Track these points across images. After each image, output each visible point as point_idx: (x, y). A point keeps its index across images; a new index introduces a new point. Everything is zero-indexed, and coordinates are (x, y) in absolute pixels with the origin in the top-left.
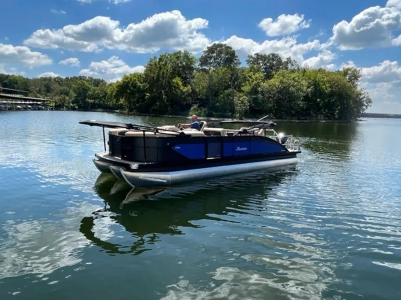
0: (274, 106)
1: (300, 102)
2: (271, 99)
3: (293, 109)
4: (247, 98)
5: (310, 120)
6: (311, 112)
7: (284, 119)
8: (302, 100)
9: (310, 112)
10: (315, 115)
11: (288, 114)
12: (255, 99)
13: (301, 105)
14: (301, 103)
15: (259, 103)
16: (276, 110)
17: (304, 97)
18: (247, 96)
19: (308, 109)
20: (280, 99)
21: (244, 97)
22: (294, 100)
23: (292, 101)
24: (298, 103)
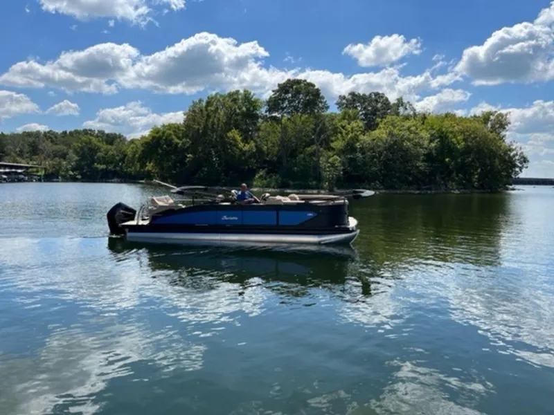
0: (380, 170)
1: (419, 164)
2: (375, 160)
3: (410, 175)
4: (339, 159)
5: (436, 189)
6: (437, 178)
7: (396, 189)
8: (424, 161)
9: (435, 178)
10: (442, 182)
11: (402, 182)
12: (352, 160)
13: (421, 168)
14: (421, 165)
15: (359, 166)
16: (384, 176)
17: (424, 155)
18: (340, 157)
19: (432, 174)
20: (388, 160)
21: (336, 157)
22: (411, 160)
23: (407, 162)
24: (417, 165)
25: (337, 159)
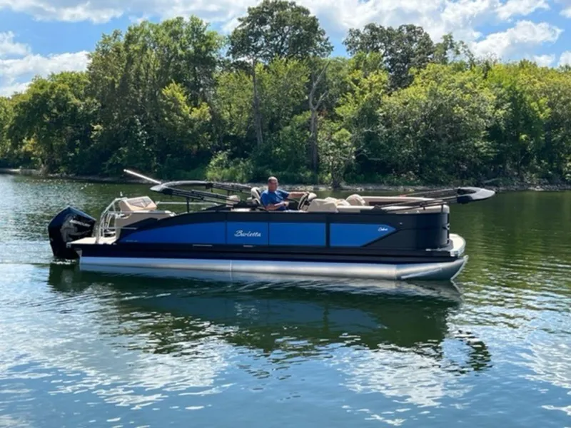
0: (416, 154)
1: (478, 143)
2: (407, 136)
3: (463, 160)
4: (350, 135)
5: (505, 185)
6: (508, 166)
7: (442, 184)
8: (485, 138)
9: (504, 167)
10: (516, 173)
11: (451, 174)
12: (370, 138)
13: (481, 150)
14: (482, 145)
15: (382, 147)
16: (422, 162)
17: (487, 129)
18: (350, 131)
19: (499, 159)
20: (430, 137)
21: (344, 131)
22: (466, 137)
23: (459, 139)
24: (476, 145)
25: (347, 135)
